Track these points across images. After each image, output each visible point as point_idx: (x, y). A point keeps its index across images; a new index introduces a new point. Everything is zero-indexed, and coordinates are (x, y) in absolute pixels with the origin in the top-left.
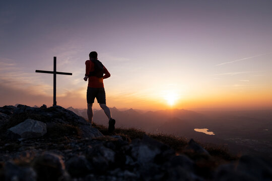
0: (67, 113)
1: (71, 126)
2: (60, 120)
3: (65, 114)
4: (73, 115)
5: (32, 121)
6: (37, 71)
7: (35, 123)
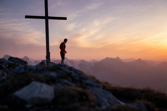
0: (72, 72)
1: (80, 89)
2: (66, 81)
3: (71, 73)
4: (80, 75)
5: (38, 84)
6: (27, 17)
7: (41, 86)
